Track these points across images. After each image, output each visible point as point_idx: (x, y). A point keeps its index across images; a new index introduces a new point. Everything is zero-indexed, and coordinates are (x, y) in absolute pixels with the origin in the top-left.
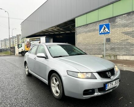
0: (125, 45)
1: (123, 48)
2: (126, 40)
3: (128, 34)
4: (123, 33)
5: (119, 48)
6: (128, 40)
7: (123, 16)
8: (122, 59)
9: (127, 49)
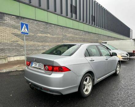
0: (15, 46)
1: (13, 49)
2: (17, 41)
3: (18, 36)
4: (13, 34)
5: (9, 49)
6: (18, 41)
7: (13, 16)
8: (13, 60)
9: (18, 50)
